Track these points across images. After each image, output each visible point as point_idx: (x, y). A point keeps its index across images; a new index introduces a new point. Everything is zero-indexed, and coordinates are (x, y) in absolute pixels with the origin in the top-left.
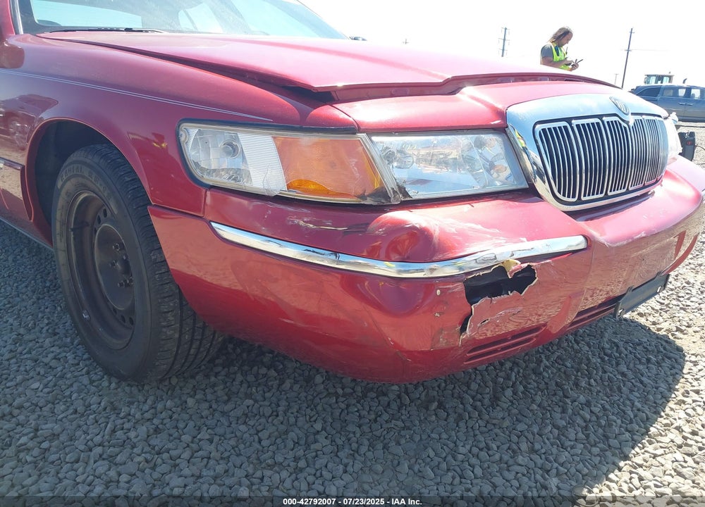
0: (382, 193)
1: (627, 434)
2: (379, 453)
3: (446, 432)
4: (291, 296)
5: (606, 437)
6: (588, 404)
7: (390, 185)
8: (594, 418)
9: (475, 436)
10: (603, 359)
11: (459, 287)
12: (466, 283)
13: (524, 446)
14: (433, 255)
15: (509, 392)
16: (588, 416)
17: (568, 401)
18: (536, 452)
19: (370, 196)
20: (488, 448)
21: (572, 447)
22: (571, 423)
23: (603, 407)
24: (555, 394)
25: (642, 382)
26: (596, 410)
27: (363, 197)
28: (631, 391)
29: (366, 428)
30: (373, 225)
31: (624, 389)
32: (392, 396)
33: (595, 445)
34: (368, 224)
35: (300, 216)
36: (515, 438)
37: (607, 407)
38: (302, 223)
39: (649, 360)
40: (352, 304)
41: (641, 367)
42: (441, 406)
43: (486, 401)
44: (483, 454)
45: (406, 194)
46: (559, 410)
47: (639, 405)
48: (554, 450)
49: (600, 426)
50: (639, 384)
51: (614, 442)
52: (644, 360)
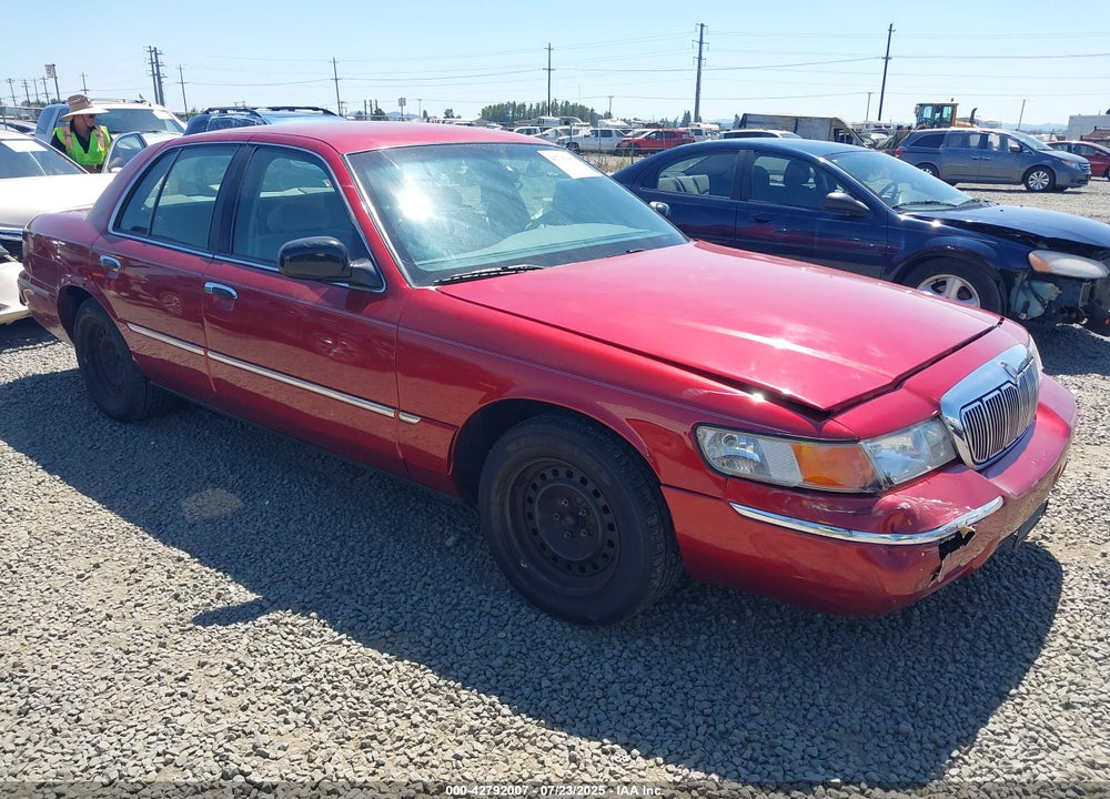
0: (877, 484)
1: (1025, 643)
2: (837, 671)
3: (880, 651)
4: (807, 560)
5: (1010, 647)
6: (985, 618)
7: (882, 478)
8: (994, 631)
9: (904, 652)
10: (985, 575)
11: (936, 549)
12: (940, 546)
13: (947, 658)
14: (918, 528)
15: (917, 612)
16: (989, 629)
17: (968, 616)
18: (958, 661)
19: (870, 486)
20: (920, 662)
21: (985, 656)
22: (977, 636)
23: (999, 620)
24: (954, 611)
25: (1025, 595)
26: (995, 623)
27: (864, 488)
28: (1018, 604)
29: (814, 652)
30: (875, 509)
31: (1011, 602)
32: (820, 623)
33: (1002, 653)
34: (870, 508)
35: (817, 502)
36: (938, 653)
37: (1002, 619)
38: (818, 507)
39: (1025, 573)
40: (862, 565)
41: (1020, 580)
42: (864, 629)
43: (901, 622)
44: (917, 666)
45: (891, 482)
46: (963, 625)
47: (1026, 615)
48: (972, 659)
49: (1000, 636)
50: (1023, 597)
51: (1016, 650)
52: (1021, 572)
